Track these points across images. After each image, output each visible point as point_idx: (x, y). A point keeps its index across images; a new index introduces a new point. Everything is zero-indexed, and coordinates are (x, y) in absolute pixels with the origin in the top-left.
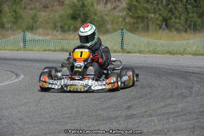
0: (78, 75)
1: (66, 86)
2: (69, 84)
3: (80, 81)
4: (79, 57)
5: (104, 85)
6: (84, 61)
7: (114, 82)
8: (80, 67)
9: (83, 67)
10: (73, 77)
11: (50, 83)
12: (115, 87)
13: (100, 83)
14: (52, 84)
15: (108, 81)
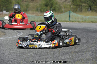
0: (35, 39)
1: (28, 45)
2: (30, 44)
3: (36, 43)
4: (39, 29)
5: (50, 44)
6: (41, 31)
7: (56, 43)
8: (37, 35)
9: (39, 35)
10: (33, 40)
11: (20, 44)
12: (56, 46)
13: (47, 43)
14: (22, 44)
15: (52, 42)
